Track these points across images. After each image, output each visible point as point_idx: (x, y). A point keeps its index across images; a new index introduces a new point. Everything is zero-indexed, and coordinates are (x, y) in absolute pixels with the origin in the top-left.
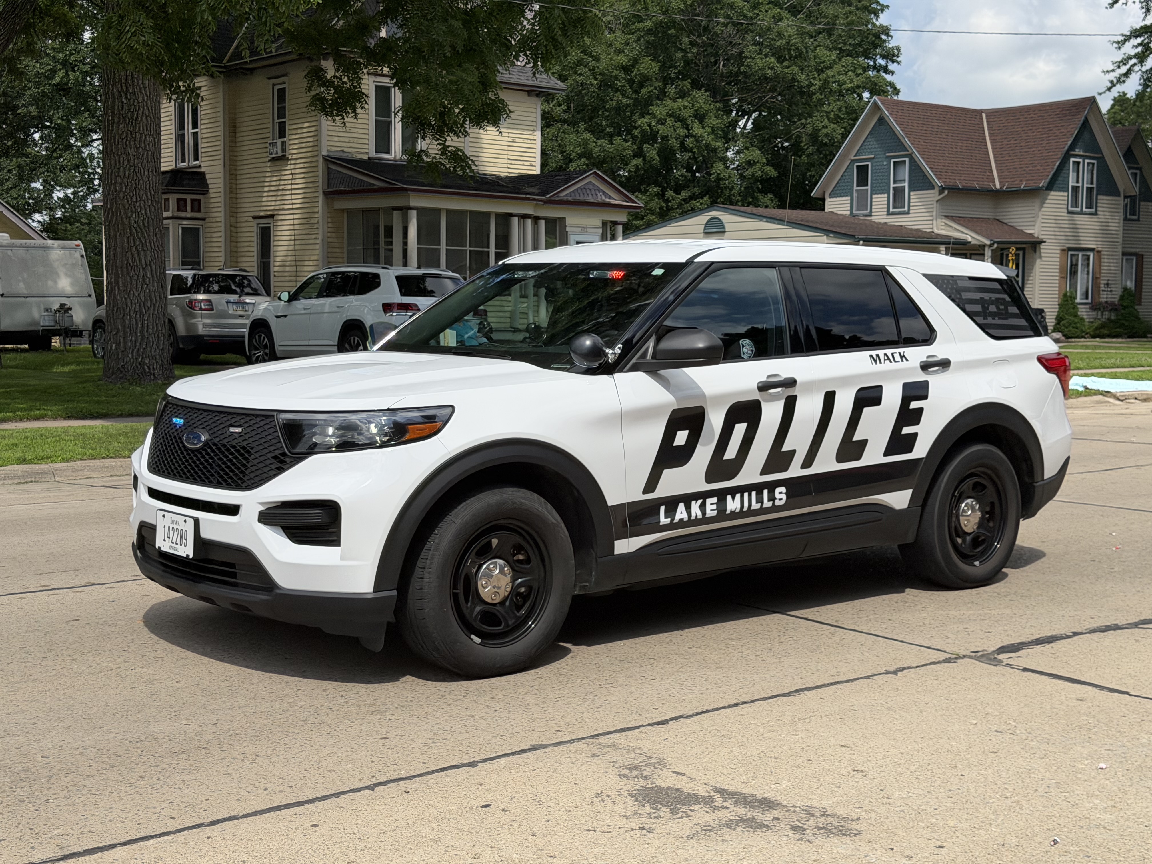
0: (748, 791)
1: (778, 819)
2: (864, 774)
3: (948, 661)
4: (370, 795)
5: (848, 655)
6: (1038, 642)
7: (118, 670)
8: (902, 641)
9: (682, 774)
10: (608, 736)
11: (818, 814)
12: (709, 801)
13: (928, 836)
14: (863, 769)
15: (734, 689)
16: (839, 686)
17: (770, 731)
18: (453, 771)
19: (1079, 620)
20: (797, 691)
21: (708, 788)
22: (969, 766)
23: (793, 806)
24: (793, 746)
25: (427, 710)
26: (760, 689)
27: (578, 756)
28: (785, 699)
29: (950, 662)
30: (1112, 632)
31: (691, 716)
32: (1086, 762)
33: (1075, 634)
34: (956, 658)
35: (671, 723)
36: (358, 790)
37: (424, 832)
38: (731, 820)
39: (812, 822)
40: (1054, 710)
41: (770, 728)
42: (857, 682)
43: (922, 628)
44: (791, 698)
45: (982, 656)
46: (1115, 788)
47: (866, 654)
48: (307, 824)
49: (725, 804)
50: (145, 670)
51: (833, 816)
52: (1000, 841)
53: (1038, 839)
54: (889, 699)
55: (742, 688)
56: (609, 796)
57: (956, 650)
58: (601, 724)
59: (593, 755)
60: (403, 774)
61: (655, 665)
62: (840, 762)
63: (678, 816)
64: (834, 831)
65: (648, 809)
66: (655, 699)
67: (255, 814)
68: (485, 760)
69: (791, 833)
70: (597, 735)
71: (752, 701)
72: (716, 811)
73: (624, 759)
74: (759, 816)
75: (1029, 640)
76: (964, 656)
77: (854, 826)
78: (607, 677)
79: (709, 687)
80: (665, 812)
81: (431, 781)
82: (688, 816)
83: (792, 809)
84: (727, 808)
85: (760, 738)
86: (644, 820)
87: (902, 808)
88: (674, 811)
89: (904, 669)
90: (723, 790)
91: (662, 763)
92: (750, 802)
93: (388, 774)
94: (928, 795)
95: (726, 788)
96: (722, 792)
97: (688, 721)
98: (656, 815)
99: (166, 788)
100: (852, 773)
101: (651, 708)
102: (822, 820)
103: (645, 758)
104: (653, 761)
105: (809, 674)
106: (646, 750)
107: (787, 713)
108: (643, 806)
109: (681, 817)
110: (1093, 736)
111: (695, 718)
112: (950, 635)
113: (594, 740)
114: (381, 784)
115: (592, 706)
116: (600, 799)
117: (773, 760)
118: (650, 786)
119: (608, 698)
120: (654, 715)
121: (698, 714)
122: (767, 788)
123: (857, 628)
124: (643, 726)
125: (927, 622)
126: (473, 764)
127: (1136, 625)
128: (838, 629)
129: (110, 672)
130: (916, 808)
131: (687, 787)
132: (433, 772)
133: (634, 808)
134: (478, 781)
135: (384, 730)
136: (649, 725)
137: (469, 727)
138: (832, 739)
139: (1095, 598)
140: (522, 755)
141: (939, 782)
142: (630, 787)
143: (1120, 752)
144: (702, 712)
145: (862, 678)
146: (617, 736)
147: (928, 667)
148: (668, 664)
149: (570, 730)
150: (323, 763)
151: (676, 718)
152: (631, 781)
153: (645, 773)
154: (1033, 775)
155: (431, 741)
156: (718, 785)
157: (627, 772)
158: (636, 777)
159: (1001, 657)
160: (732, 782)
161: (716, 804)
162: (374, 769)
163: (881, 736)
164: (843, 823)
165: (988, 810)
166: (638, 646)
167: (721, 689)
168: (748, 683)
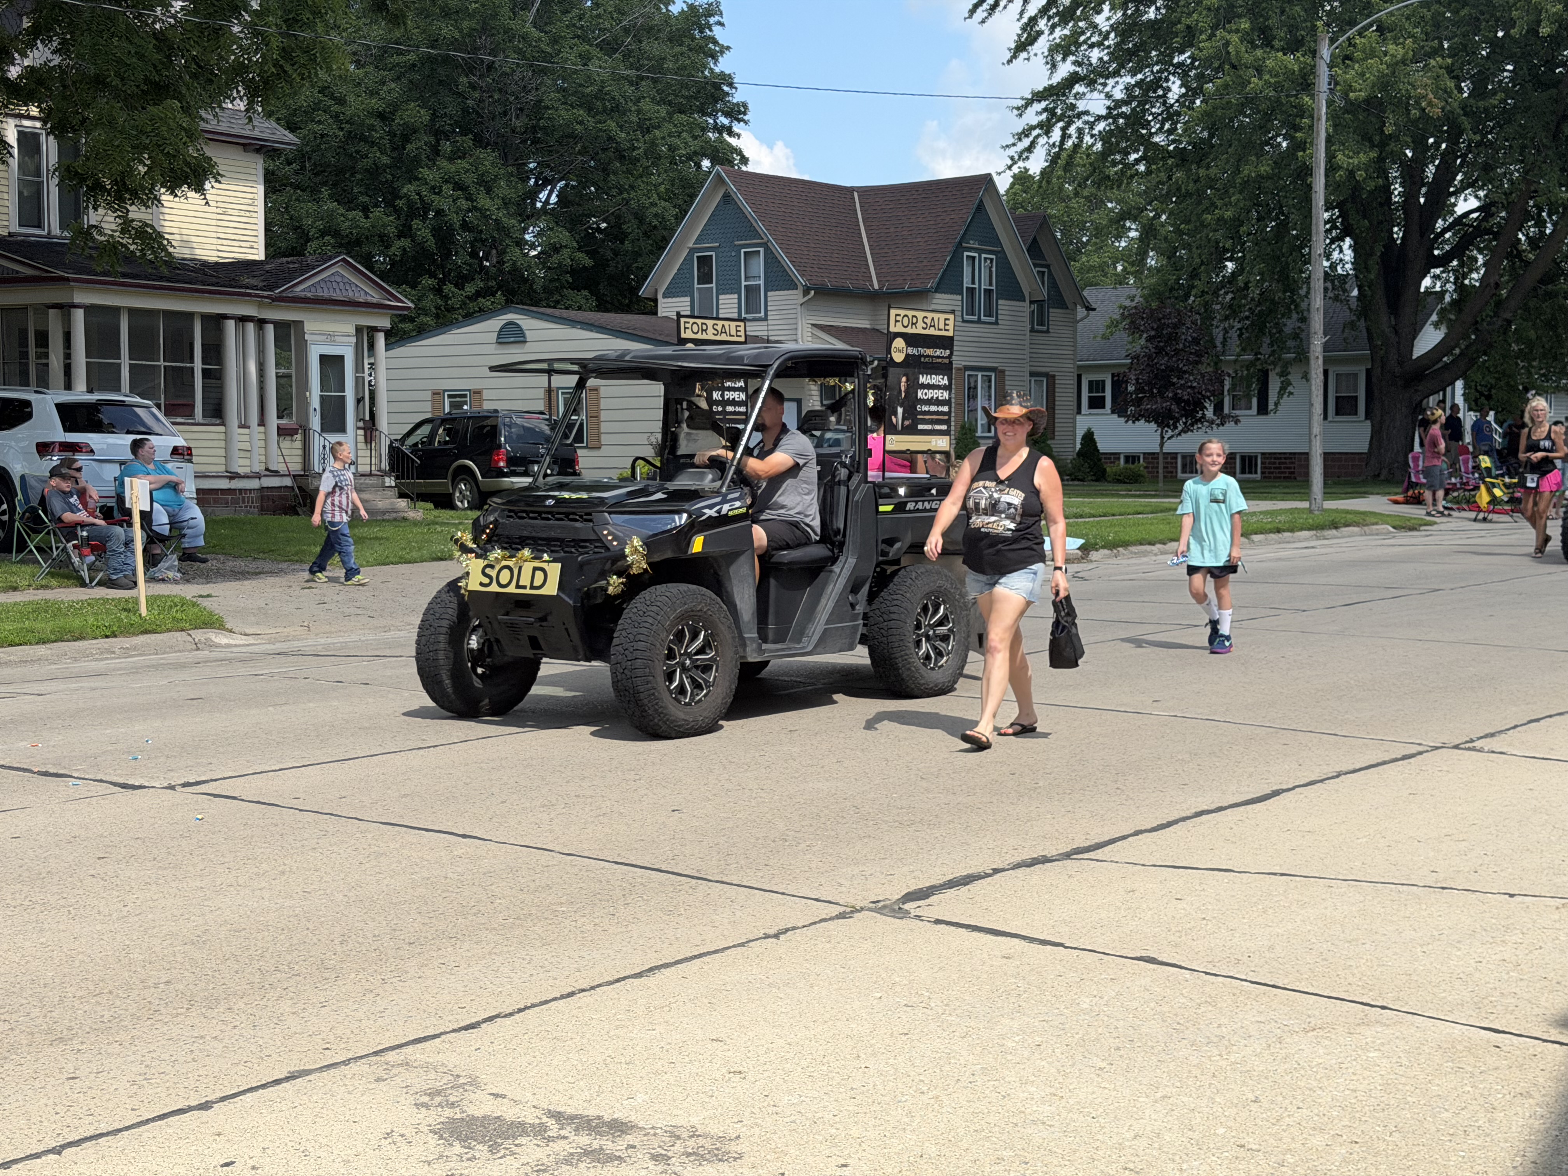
0: (592, 1112)
1: (634, 1147)
2: (743, 1076)
3: (842, 916)
4: (56, 1162)
5: (715, 917)
6: (952, 884)
8: (783, 894)
9: (504, 1096)
10: (397, 1051)
11: (685, 1135)
12: (540, 1130)
13: (828, 1153)
14: (741, 1069)
15: (567, 973)
16: (705, 959)
17: (617, 1027)
18: (177, 1117)
19: (1000, 853)
20: (651, 970)
21: (538, 1113)
22: (874, 1054)
23: (653, 1128)
24: (649, 1045)
25: (134, 1032)
26: (602, 970)
27: (356, 1083)
28: (636, 981)
29: (845, 918)
30: (1040, 866)
31: (511, 1014)
32: (1017, 1039)
33: (996, 871)
34: (852, 912)
35: (483, 1026)
36: (37, 1156)
38: (571, 1154)
39: (679, 1147)
40: (975, 973)
41: (617, 1023)
42: (728, 952)
43: (808, 874)
44: (644, 980)
45: (884, 907)
46: (1054, 1070)
47: (738, 914)
49: (563, 1132)
51: (705, 1136)
52: (918, 1151)
53: (964, 1144)
54: (771, 972)
55: (578, 971)
56: (402, 1136)
57: (851, 901)
58: (387, 1034)
59: (378, 1080)
60: (103, 1128)
61: (458, 946)
62: (711, 1062)
63: (499, 1155)
64: (707, 1156)
65: (458, 1148)
66: (461, 994)
68: (223, 1099)
69: (651, 1164)
70: (382, 1051)
71: (592, 988)
72: (551, 1144)
73: (420, 1081)
74: (608, 1144)
75: (941, 882)
76: (862, 909)
77: (733, 1147)
78: (393, 968)
79: (534, 972)
80: (481, 1150)
81: (146, 1135)
82: (513, 1153)
83: (652, 1132)
84: (565, 1138)
85: (606, 1037)
86: (452, 1164)
87: (793, 1118)
88: (493, 1149)
89: (787, 930)
90: (559, 1113)
91: (474, 1083)
92: (597, 1126)
93: (80, 1130)
94: (826, 1098)
95: (562, 1110)
96: (557, 1116)
97: (507, 1021)
98: (469, 1156)
100: (728, 1076)
101: (456, 1007)
102: (691, 1143)
103: (451, 1078)
104: (462, 1080)
106: (450, 1066)
107: (640, 1001)
108: (451, 1145)
109: (504, 1156)
110: (1024, 1004)
111: (517, 1016)
112: (842, 881)
113: (378, 1058)
114: (71, 1144)
115: (372, 1010)
116: (390, 1140)
117: (624, 1066)
118: (458, 1116)
120: (460, 1017)
121: (520, 1010)
122: (618, 1105)
123: (724, 879)
124: (445, 1033)
125: (813, 866)
126: (205, 1106)
127: (1068, 856)
128: (700, 882)
130: (810, 1116)
131: (510, 1113)
132: (147, 1121)
133: (438, 1149)
134: (215, 1130)
135: (70, 1067)
136: (454, 1031)
137: (197, 1053)
138: (700, 1032)
139: (1018, 822)
140: (277, 1087)
141: (838, 1080)
142: (430, 1120)
143: (1056, 1023)
144: (526, 1008)
146: (410, 1048)
147: (818, 925)
148: (477, 943)
149: (343, 1046)
151: (491, 1019)
152: (433, 1112)
153: (452, 1099)
154: (953, 1061)
155: (142, 1078)
156: (551, 1108)
157: (426, 1099)
158: (439, 1105)
159: (908, 906)
160: (570, 1102)
161: (550, 1133)
162: (60, 1124)
163: (762, 1023)
164: (719, 1145)
165: (900, 1111)
166: (433, 920)
167: (550, 974)
168: (586, 963)
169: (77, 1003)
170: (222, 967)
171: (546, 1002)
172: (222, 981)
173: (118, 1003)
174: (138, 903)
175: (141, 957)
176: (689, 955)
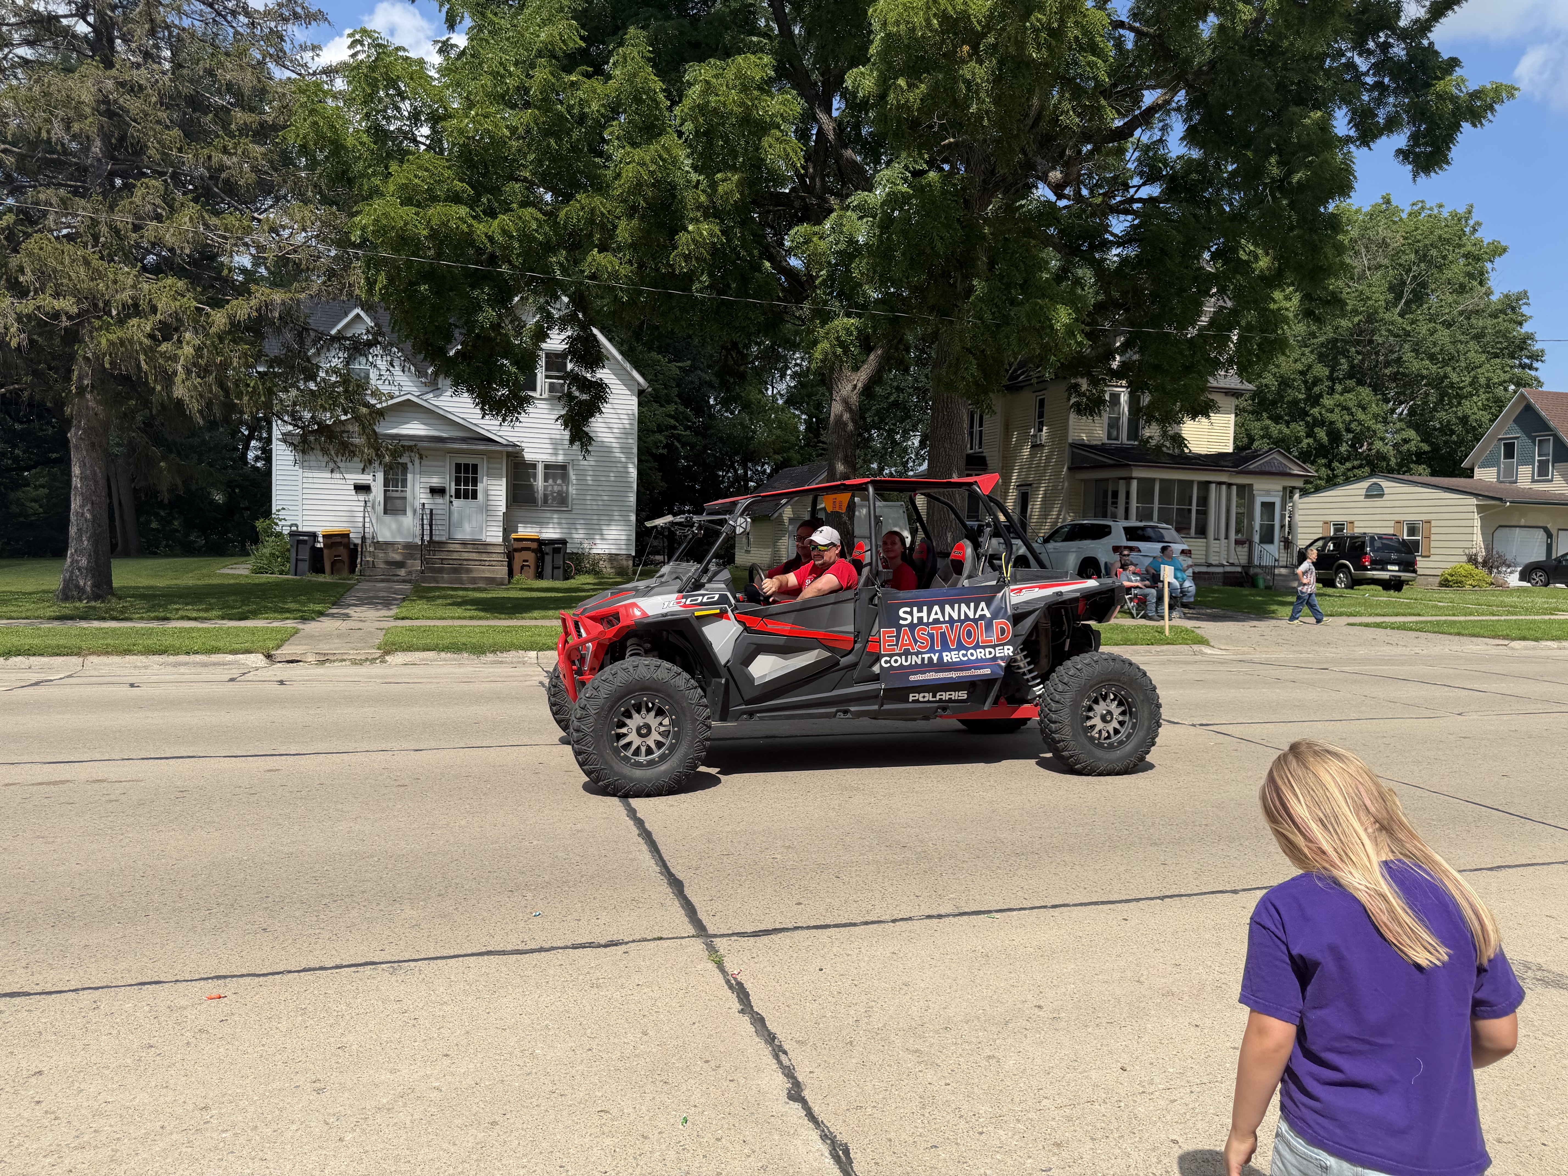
4: (1162, 903)
5: (1541, 843)
16: (1537, 867)
18: (1222, 894)
20: (1499, 867)
25: (1192, 847)
28: (1489, 873)
36: (1153, 899)
37: (1207, 936)
42: (1553, 865)
44: (1494, 873)
47: (1557, 843)
48: (1120, 918)
51: (1547, 971)
60: (1183, 892)
62: (1547, 929)
64: (1554, 984)
67: (1081, 904)
81: (1206, 900)
93: (1172, 890)
99: (1016, 878)
105: (1507, 854)
114: (1167, 897)
123: (1544, 822)
126: (1235, 892)
128: (1527, 820)
132: (1205, 893)
135: (1162, 858)
138: (1537, 909)
145: (1557, 863)
150: (1123, 876)
155: (1200, 871)
162: (1162, 885)
164: (1559, 979)
176: (1525, 863)
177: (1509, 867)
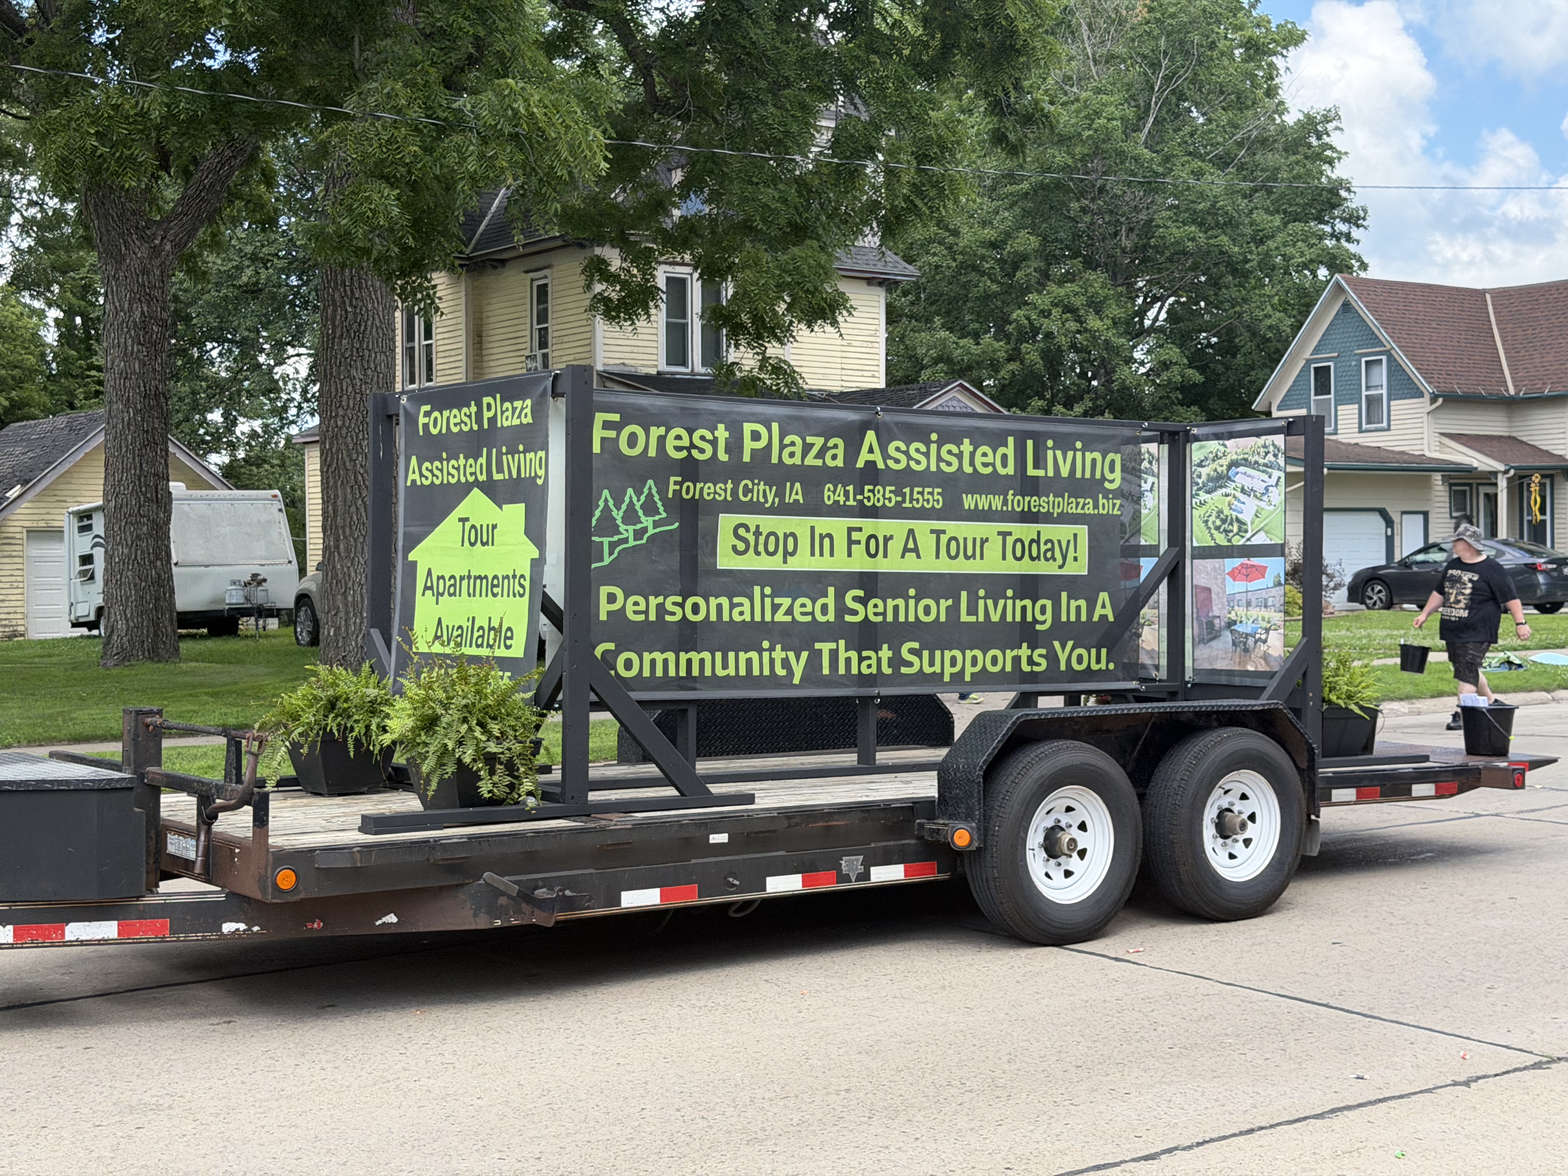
3: (1536, 1066)
5: (1395, 1059)
7: (398, 1082)
8: (1468, 1038)
15: (1243, 1109)
16: (1391, 1103)
20: (1333, 1111)
25: (822, 1138)
26: (1280, 1108)
28: (1318, 1122)
29: (1541, 1068)
31: (1190, 1147)
34: (1548, 1062)
35: (1163, 1157)
42: (1415, 1098)
43: (1493, 1019)
44: (1327, 1122)
47: (1421, 1057)
50: (432, 1081)
54: (1466, 1123)
55: (1255, 1107)
57: (1546, 1050)
61: (1126, 1073)
66: (1136, 1122)
71: (1272, 1126)
78: (1063, 1091)
79: (1208, 1105)
89: (1479, 1078)
97: (1187, 1154)
101: (1132, 1136)
105: (1346, 1086)
107: (1325, 1144)
111: (1197, 1150)
112: (1534, 1028)
115: (1049, 1132)
119: (1069, 1121)
120: (1137, 1146)
121: (1199, 1144)
123: (1400, 1020)
124: (1126, 1162)
125: (1498, 1010)
128: (1374, 1020)
129: (387, 1085)
136: (1134, 1160)
137: (884, 1162)
144: (1205, 1142)
145: (1421, 1092)
147: (1511, 1075)
148: (1145, 1071)
149: (1024, 1167)
151: (1169, 1151)
166: (1097, 1044)
167: (1225, 1108)
168: (1262, 1099)
169: (766, 1104)
170: (896, 1078)
171: (1225, 1138)
172: (900, 1092)
173: (804, 1108)
174: (811, 1010)
175: (820, 1063)
176: (1373, 1098)
177: (1348, 1108)
